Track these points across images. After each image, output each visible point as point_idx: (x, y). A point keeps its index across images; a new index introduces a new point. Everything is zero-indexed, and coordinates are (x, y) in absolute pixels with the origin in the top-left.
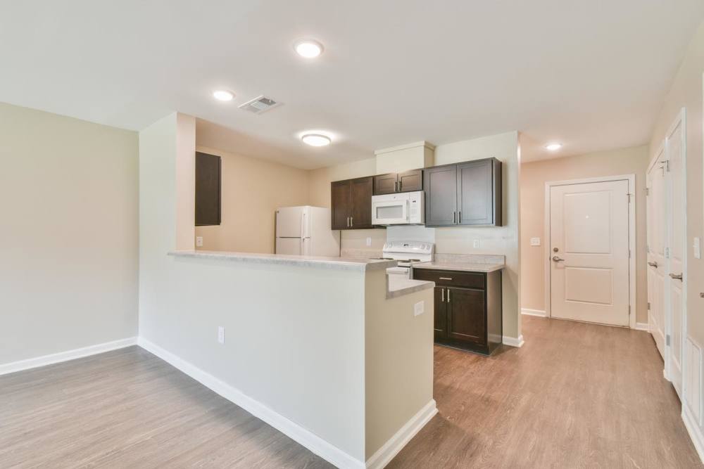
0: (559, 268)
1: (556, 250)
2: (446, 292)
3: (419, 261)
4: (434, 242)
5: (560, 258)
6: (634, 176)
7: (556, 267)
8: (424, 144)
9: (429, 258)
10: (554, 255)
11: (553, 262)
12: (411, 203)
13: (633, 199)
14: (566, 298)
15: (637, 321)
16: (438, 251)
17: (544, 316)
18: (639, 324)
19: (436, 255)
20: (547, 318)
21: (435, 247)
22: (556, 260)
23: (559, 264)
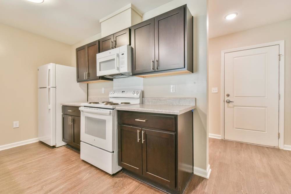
0: (230, 107)
1: (228, 95)
2: (140, 133)
3: (129, 103)
4: (143, 89)
5: (231, 101)
6: (284, 41)
7: (228, 107)
8: (130, 6)
9: (138, 101)
10: (227, 98)
11: (226, 104)
12: (121, 56)
13: (282, 58)
14: (235, 127)
15: (284, 144)
16: (146, 95)
17: (220, 138)
18: (285, 145)
19: (143, 99)
20: (222, 140)
21: (143, 93)
22: (229, 102)
23: (231, 105)
